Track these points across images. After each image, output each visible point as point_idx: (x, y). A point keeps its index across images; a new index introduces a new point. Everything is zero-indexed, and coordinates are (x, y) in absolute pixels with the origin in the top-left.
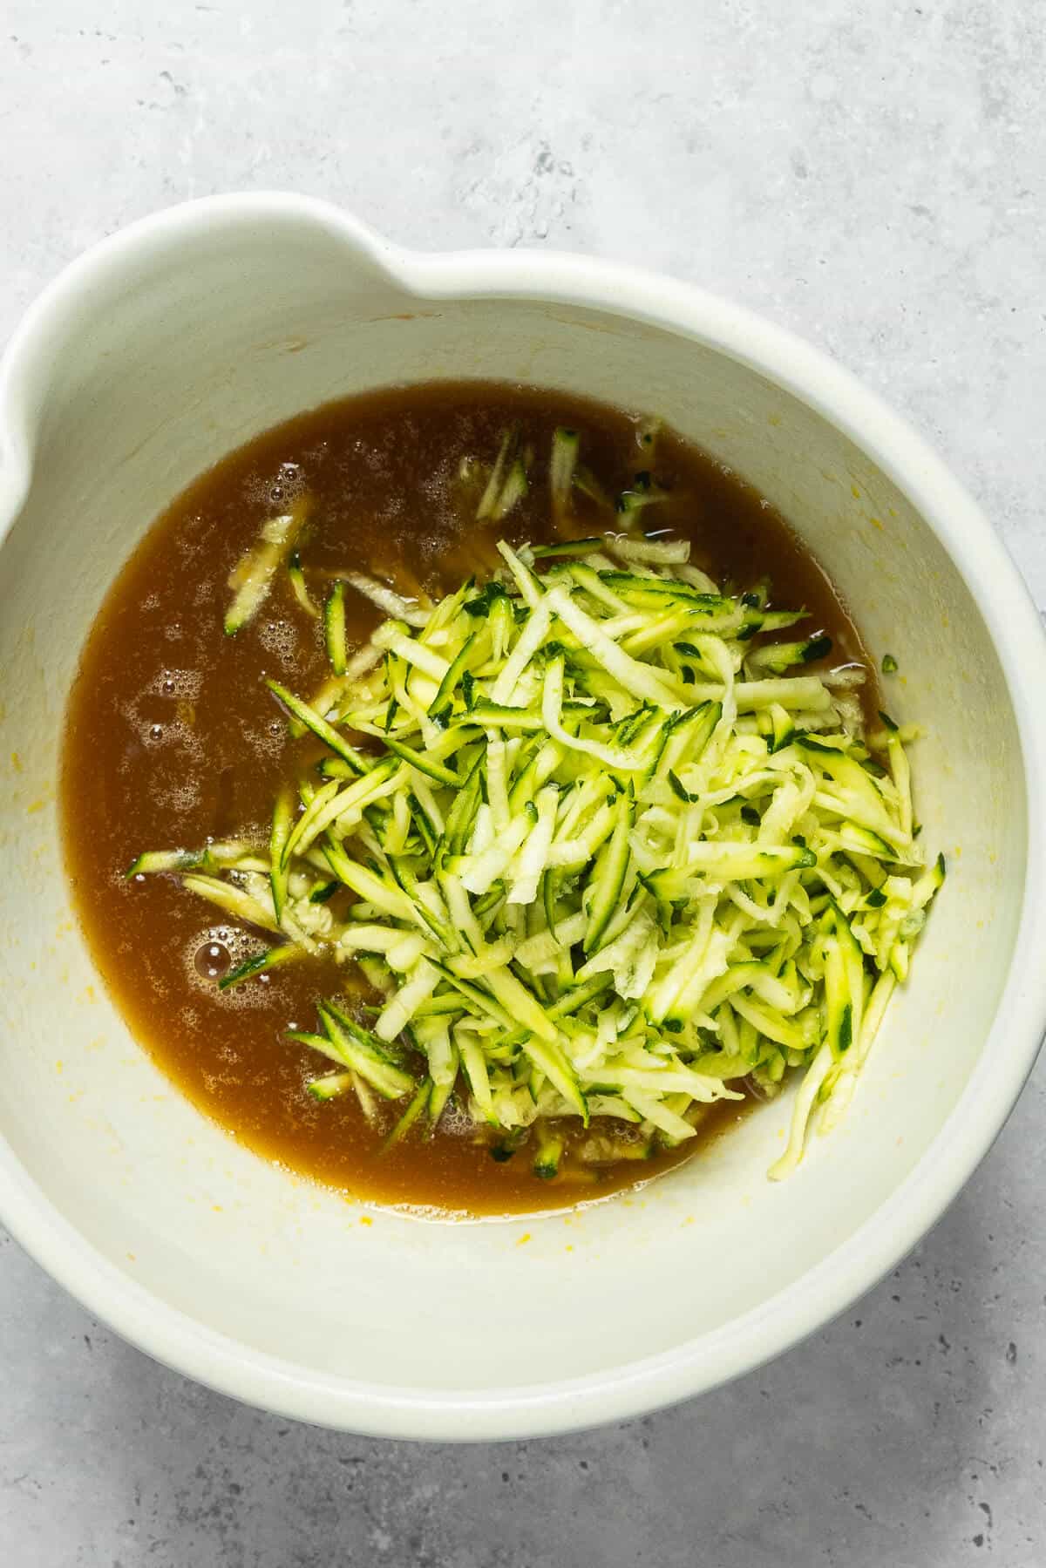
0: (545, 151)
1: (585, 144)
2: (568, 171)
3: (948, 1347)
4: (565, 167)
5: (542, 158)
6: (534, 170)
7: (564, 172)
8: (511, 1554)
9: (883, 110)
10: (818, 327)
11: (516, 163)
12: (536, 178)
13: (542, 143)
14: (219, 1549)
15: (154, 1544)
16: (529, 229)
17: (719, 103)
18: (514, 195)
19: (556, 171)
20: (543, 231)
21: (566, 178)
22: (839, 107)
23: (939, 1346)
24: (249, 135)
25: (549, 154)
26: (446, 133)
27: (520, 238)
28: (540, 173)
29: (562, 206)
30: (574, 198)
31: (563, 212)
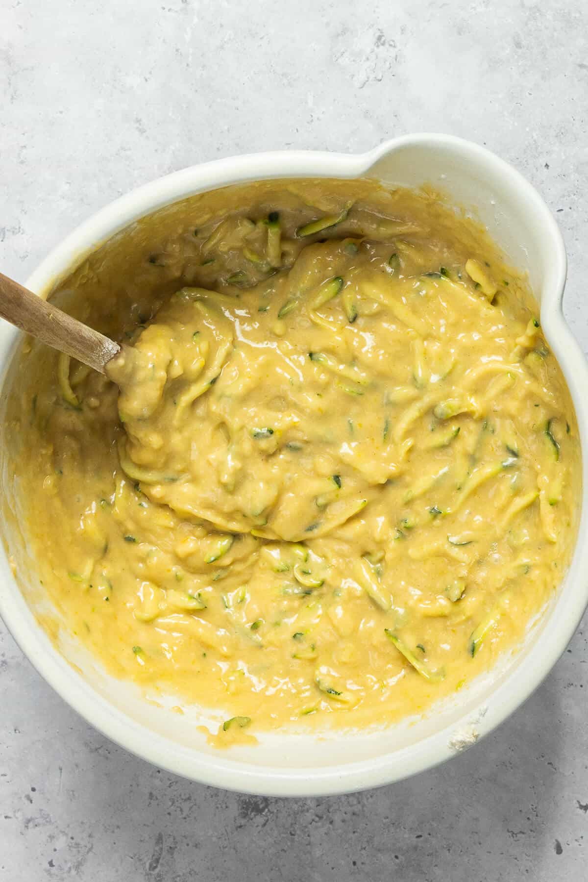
0: (381, 34)
1: (403, 30)
2: (393, 45)
4: (392, 43)
5: (379, 38)
6: (375, 44)
7: (391, 45)
9: (562, 12)
10: (527, 129)
11: (365, 41)
12: (376, 48)
13: (379, 30)
15: (171, 783)
16: (372, 76)
17: (474, 8)
18: (364, 58)
19: (387, 45)
20: (379, 77)
21: (391, 49)
22: (539, 10)
24: (222, 26)
25: (383, 36)
26: (328, 24)
27: (368, 81)
28: (378, 46)
29: (390, 64)
30: (396, 60)
31: (391, 67)
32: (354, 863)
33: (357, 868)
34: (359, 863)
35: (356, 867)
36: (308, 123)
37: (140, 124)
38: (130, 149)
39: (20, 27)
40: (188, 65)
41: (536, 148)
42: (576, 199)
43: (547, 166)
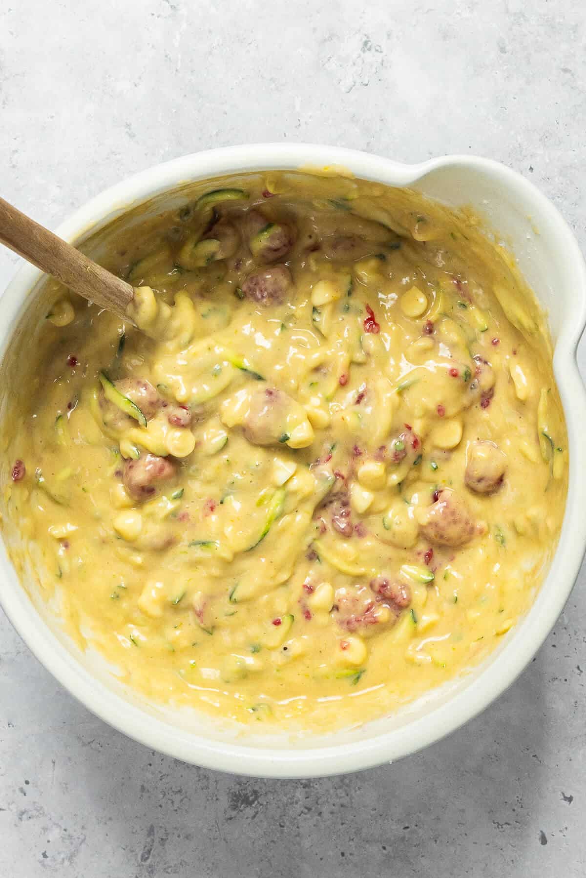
0: (368, 40)
1: (389, 36)
2: (379, 50)
3: (582, 672)
4: (378, 48)
5: (366, 43)
6: (362, 49)
7: (377, 51)
8: (350, 781)
9: (546, 17)
10: (512, 133)
11: (351, 46)
12: (363, 55)
13: (366, 35)
14: (197, 779)
15: (162, 776)
16: (359, 81)
17: (458, 14)
18: (351, 63)
19: (373, 50)
20: (366, 82)
21: (378, 54)
22: (524, 16)
23: (578, 671)
24: (210, 32)
25: (369, 41)
26: (315, 30)
27: (354, 85)
28: (364, 51)
29: (376, 68)
30: (382, 65)
31: (377, 72)
32: (343, 854)
33: (346, 859)
34: (347, 854)
35: (344, 858)
36: (296, 127)
37: (130, 129)
38: (119, 154)
39: (12, 34)
40: (177, 71)
41: (521, 151)
42: (561, 201)
43: (531, 169)
